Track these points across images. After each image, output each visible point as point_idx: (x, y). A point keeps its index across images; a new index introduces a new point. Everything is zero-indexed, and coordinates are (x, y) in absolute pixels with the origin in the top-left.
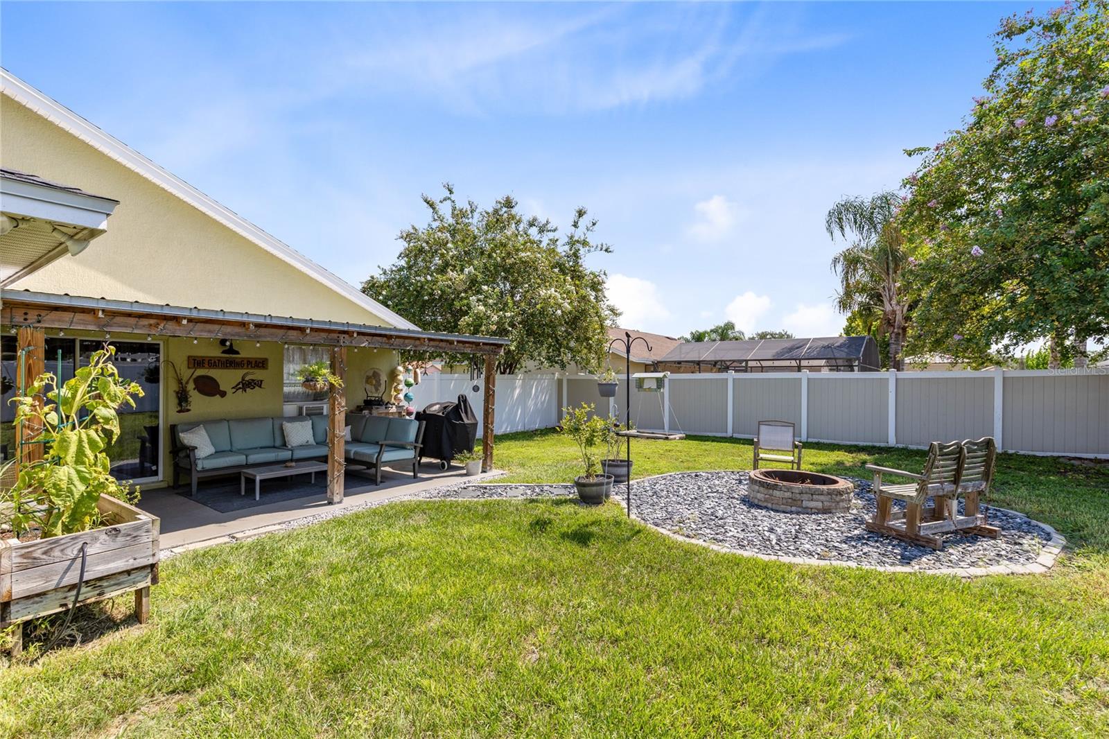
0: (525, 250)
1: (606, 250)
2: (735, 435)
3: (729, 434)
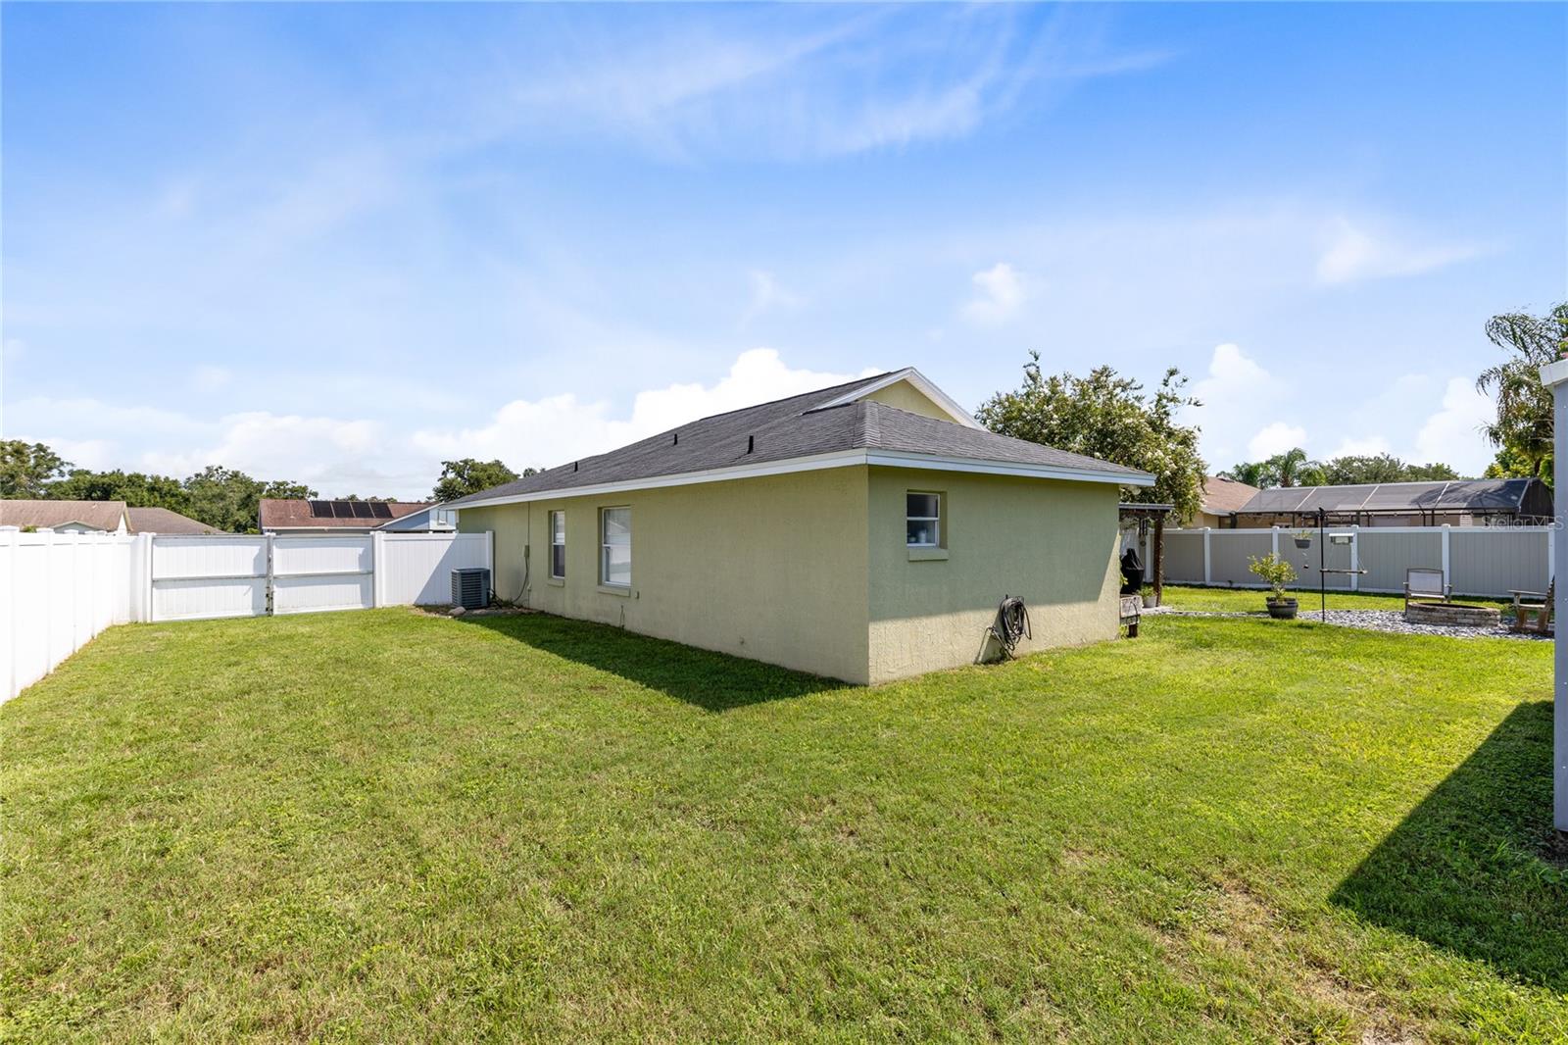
0: (1127, 415)
1: (1195, 404)
2: (1360, 590)
3: (1354, 587)
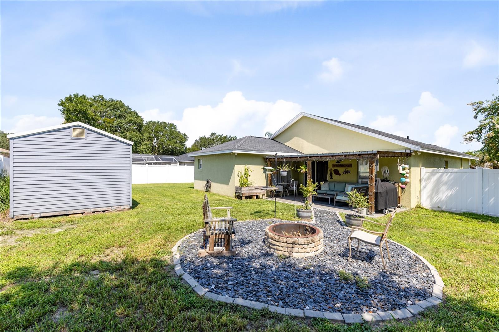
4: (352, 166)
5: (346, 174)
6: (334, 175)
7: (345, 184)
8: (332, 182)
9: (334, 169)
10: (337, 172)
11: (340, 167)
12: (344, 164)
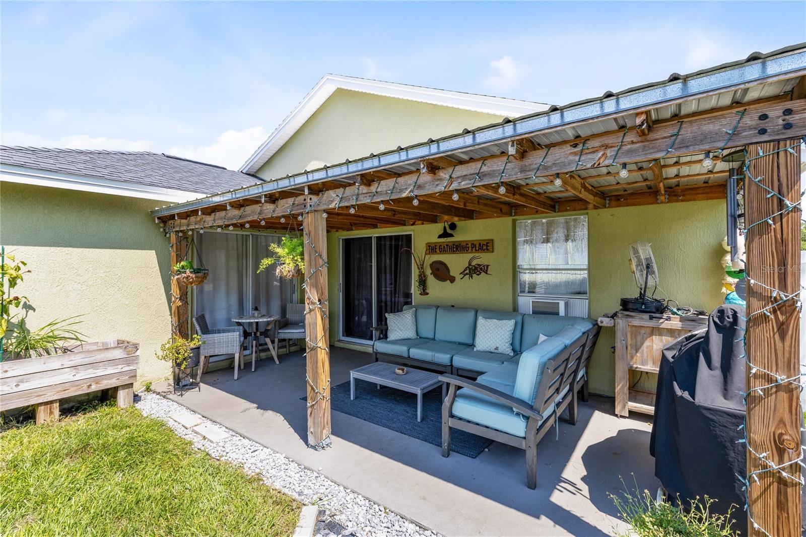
4: (496, 245)
5: (474, 275)
6: (431, 281)
7: (472, 313)
8: (427, 307)
9: (431, 261)
10: (442, 272)
11: (453, 252)
12: (467, 242)
